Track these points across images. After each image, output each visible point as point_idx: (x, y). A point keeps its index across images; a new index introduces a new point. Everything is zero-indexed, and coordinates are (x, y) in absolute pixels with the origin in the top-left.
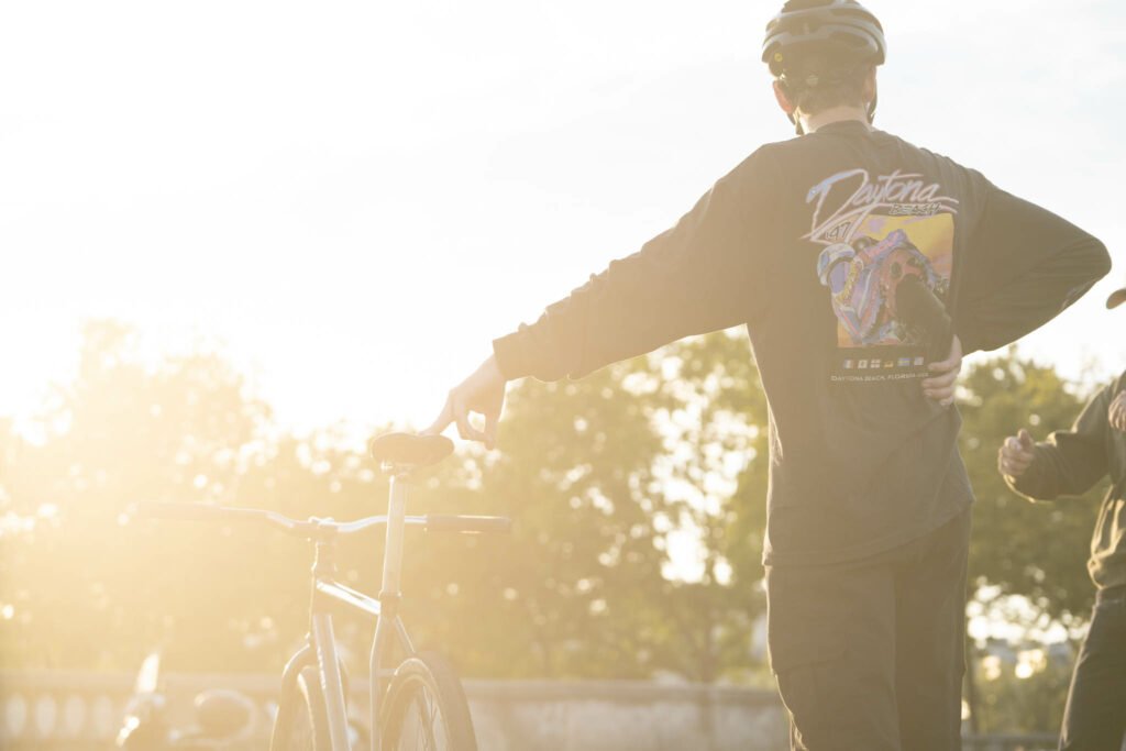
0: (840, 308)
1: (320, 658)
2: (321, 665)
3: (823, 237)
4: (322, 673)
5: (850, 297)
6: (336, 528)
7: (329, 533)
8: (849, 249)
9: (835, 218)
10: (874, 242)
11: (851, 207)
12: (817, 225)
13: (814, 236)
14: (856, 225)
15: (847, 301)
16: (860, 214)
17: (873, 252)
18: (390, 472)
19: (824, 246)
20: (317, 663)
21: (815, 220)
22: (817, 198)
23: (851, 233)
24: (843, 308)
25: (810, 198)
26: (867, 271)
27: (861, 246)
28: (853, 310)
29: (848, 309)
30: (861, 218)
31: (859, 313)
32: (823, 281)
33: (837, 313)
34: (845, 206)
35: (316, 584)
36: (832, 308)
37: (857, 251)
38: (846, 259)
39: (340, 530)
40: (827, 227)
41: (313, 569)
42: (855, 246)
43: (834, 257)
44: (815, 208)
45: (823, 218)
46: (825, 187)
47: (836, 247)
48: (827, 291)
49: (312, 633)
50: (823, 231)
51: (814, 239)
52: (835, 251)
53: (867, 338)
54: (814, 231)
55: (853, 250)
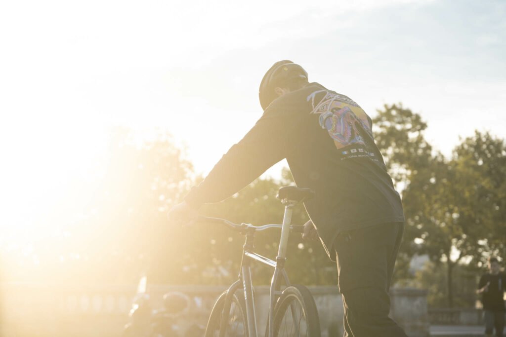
0: (333, 135)
1: (244, 285)
2: (245, 288)
3: (318, 111)
4: (245, 292)
5: (336, 129)
6: (255, 228)
7: (252, 230)
8: (330, 113)
9: (321, 104)
10: (340, 109)
11: (326, 100)
12: (315, 107)
13: (315, 111)
14: (330, 104)
15: (335, 131)
16: (330, 101)
17: (340, 112)
18: (286, 204)
19: (320, 114)
20: (243, 288)
21: (313, 106)
22: (311, 98)
23: (329, 107)
24: (334, 134)
25: (308, 99)
26: (340, 119)
27: (334, 111)
28: (338, 133)
29: (336, 134)
30: (331, 102)
31: (342, 134)
32: (323, 127)
33: (332, 137)
34: (323, 100)
35: (244, 253)
36: (330, 136)
37: (333, 112)
38: (330, 116)
39: (257, 230)
40: (319, 107)
41: (244, 246)
42: (332, 111)
43: (325, 117)
44: (312, 102)
45: (316, 105)
46: (313, 95)
47: (324, 113)
48: (326, 130)
49: (241, 274)
50: (318, 108)
51: (315, 113)
52: (324, 115)
53: (349, 141)
54: (314, 110)
55: (332, 113)
